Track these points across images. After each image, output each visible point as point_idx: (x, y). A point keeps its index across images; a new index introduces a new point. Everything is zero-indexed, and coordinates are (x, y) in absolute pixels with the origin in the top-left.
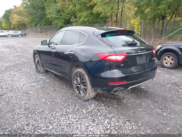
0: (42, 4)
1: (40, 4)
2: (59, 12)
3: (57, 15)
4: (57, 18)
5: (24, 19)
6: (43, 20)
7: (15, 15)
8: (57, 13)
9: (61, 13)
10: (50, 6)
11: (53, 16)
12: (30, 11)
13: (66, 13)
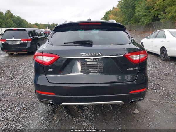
0: (133, 3)
1: (132, 3)
2: (148, 8)
3: (145, 12)
4: (144, 16)
5: (118, 18)
6: (133, 18)
7: (112, 15)
8: (145, 10)
9: (150, 10)
10: (140, 4)
11: (141, 14)
12: (122, 10)
13: (155, 9)
